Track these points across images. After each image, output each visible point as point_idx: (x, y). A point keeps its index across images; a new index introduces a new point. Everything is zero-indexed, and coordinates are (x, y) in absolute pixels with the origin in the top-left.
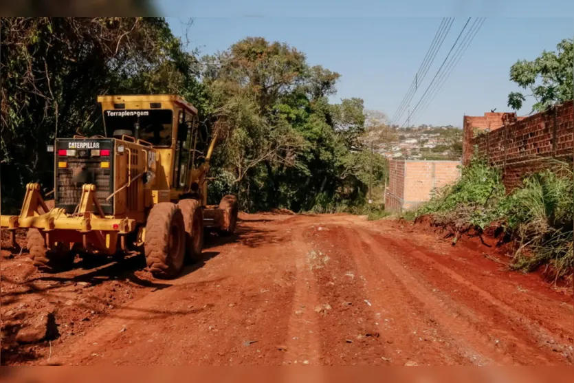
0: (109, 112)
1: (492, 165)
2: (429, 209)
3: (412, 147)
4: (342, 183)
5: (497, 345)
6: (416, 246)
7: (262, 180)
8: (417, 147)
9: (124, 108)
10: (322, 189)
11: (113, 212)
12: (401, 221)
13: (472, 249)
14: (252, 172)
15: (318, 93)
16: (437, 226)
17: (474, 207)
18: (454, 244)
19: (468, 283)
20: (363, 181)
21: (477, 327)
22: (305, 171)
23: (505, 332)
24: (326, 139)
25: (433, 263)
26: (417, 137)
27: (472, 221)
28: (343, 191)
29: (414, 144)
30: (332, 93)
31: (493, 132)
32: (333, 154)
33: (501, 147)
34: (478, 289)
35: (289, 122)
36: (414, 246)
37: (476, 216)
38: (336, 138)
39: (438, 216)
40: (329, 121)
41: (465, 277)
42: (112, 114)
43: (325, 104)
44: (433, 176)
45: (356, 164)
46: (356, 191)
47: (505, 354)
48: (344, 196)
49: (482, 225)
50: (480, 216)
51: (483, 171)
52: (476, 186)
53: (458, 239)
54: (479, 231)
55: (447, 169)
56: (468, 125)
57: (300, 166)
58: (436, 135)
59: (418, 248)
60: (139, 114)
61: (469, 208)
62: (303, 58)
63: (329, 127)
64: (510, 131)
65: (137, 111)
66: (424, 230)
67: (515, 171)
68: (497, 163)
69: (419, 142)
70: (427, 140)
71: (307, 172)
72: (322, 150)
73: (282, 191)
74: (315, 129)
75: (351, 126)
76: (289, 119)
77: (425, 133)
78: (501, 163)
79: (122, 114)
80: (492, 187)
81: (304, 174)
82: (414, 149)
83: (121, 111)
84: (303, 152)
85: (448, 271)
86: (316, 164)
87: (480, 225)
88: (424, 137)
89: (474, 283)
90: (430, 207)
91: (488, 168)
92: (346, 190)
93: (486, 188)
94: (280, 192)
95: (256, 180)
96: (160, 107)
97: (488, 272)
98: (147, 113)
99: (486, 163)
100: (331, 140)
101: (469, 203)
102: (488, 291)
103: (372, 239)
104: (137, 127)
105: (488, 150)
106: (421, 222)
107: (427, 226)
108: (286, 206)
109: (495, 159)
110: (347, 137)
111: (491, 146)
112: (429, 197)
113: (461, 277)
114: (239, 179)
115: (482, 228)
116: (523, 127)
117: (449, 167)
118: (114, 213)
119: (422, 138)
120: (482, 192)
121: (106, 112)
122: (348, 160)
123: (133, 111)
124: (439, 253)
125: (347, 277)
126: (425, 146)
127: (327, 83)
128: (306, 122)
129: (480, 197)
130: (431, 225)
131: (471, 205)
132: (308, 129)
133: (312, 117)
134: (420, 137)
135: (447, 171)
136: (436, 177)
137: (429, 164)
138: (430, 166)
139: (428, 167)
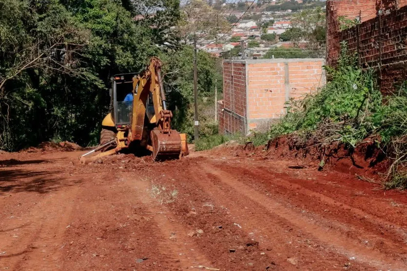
1: (364, 67)
2: (286, 128)
3: (249, 34)
5: (366, 244)
6: (276, 174)
8: (257, 33)
12: (248, 146)
13: (343, 171)
16: (298, 148)
17: (343, 122)
18: (320, 169)
19: (338, 204)
20: (184, 94)
21: (348, 234)
22: (97, 83)
23: (375, 236)
24: (123, 32)
25: (298, 189)
26: (256, 18)
27: (342, 139)
29: (252, 28)
31: (364, 24)
33: (374, 43)
34: (349, 208)
36: (272, 173)
37: (345, 132)
38: (137, 29)
39: (299, 135)
40: (126, 3)
41: (336, 199)
44: (287, 82)
45: (171, 68)
47: (374, 249)
49: (353, 142)
50: (350, 132)
51: (353, 75)
52: (345, 95)
53: (326, 162)
54: (349, 150)
55: (307, 70)
56: (332, 12)
57: (89, 75)
58: (285, 13)
59: (277, 175)
61: (337, 123)
63: (128, 13)
64: (385, 23)
66: (282, 155)
67: (393, 74)
68: (370, 64)
69: (259, 26)
70: (272, 22)
75: (160, 9)
77: (268, 9)
78: (375, 64)
80: (365, 95)
81: (96, 86)
82: (252, 37)
84: (92, 54)
85: (317, 195)
87: (351, 143)
88: (267, 16)
89: (345, 203)
90: (287, 125)
91: (359, 71)
93: (358, 97)
97: (361, 193)
99: (357, 64)
100: (131, 34)
101: (337, 117)
102: (360, 208)
103: (219, 169)
105: (359, 48)
106: (277, 146)
107: (286, 150)
109: (367, 59)
110: (155, 27)
111: (362, 42)
112: (283, 112)
113: (331, 199)
115: (353, 145)
116: (400, 18)
117: (308, 68)
119: (264, 19)
120: (351, 102)
124: (305, 178)
125: (206, 207)
126: (270, 32)
129: (350, 109)
130: (290, 149)
131: (339, 119)
132: (96, 17)
134: (259, 17)
135: (307, 72)
136: (290, 83)
137: (280, 66)
138: (282, 68)
139: (279, 69)
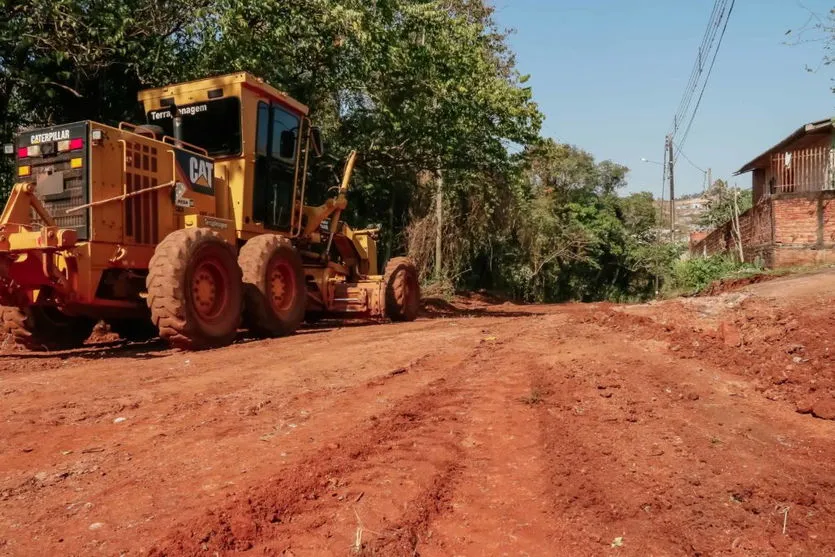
0: (153, 113)
4: (635, 275)
7: (555, 273)
10: (613, 282)
11: (88, 236)
14: (546, 267)
15: (608, 187)
22: (595, 266)
24: (616, 234)
28: (637, 283)
30: (622, 185)
32: (623, 249)
35: (580, 220)
40: (619, 214)
43: (615, 199)
45: (646, 257)
46: (650, 284)
48: (639, 289)
57: (590, 260)
62: (592, 159)
63: (620, 221)
65: (190, 106)
71: (597, 266)
72: (612, 244)
73: (572, 284)
74: (605, 226)
76: (579, 218)
81: (595, 268)
84: (593, 248)
86: (607, 259)
92: (641, 283)
94: (570, 286)
95: (550, 274)
98: (204, 108)
100: (621, 234)
104: (178, 124)
114: (536, 273)
118: (91, 240)
122: (638, 254)
127: (616, 176)
128: (596, 219)
132: (599, 225)
133: (602, 213)
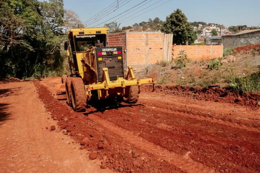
0: (76, 36)
9: (84, 34)
10: (37, 61)
42: (78, 37)
44: (147, 44)
55: (156, 39)
60: (91, 37)
65: (90, 35)
74: (32, 17)
79: (83, 37)
83: (82, 35)
94: (7, 66)
96: (100, 33)
98: (94, 36)
108: (12, 75)
117: (157, 37)
121: (75, 36)
123: (88, 35)
133: (28, 9)
135: (157, 40)
136: (149, 45)
137: (144, 35)
138: (145, 37)
139: (143, 37)
